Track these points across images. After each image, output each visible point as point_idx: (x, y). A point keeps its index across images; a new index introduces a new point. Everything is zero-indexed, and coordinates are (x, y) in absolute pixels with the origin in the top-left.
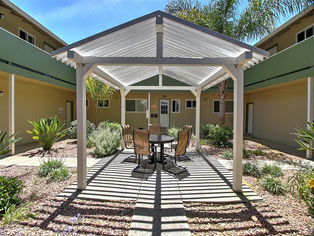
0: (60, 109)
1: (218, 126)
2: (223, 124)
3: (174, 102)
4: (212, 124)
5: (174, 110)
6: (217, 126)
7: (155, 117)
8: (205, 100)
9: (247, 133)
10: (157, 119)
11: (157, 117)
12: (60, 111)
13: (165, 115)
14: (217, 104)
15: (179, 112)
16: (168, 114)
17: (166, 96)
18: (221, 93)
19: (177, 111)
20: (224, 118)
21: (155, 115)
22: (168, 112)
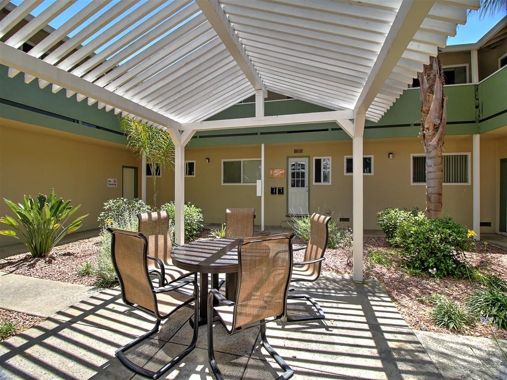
0: (109, 179)
1: (423, 216)
2: (437, 210)
3: (318, 162)
4: (406, 210)
5: (318, 179)
6: (421, 216)
7: (279, 193)
8: (391, 155)
9: (503, 233)
10: (284, 197)
11: (282, 193)
12: (108, 183)
13: (300, 189)
14: (419, 163)
15: (330, 184)
16: (306, 189)
17: (301, 151)
18: (431, 132)
19: (324, 180)
20: (440, 194)
21: (279, 190)
22: (306, 184)
